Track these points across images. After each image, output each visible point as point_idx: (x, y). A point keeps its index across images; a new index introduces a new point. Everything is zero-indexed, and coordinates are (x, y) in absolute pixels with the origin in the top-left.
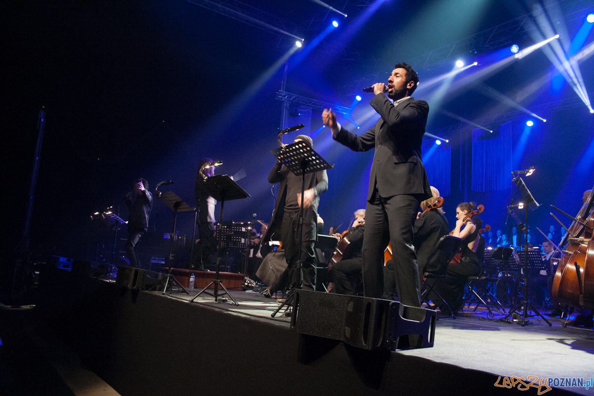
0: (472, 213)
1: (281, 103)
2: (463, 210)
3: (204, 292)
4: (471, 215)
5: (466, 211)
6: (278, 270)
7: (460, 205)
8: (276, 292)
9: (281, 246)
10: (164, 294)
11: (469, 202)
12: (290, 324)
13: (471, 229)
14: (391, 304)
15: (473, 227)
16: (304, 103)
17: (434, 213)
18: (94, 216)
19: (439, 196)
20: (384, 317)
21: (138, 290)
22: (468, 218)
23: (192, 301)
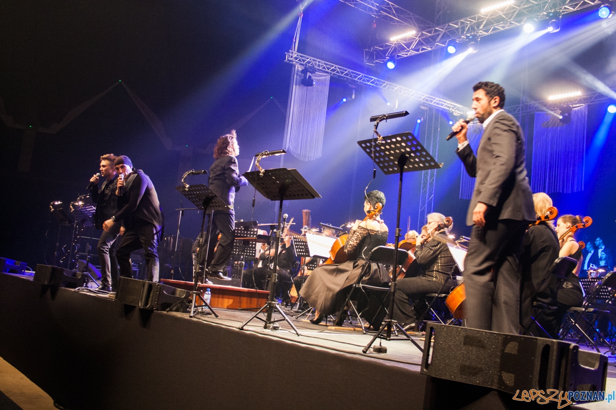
0: (577, 227)
1: (290, 66)
2: (565, 222)
3: (255, 317)
4: (575, 229)
5: (569, 224)
6: (329, 289)
7: (563, 216)
8: (326, 317)
9: (333, 259)
10: (191, 317)
11: (575, 215)
12: (420, 367)
13: (571, 248)
14: (571, 347)
15: (573, 245)
16: (321, 68)
17: (544, 226)
18: (54, 206)
19: (552, 206)
20: (564, 362)
21: (151, 311)
22: (570, 233)
23: (242, 329)
